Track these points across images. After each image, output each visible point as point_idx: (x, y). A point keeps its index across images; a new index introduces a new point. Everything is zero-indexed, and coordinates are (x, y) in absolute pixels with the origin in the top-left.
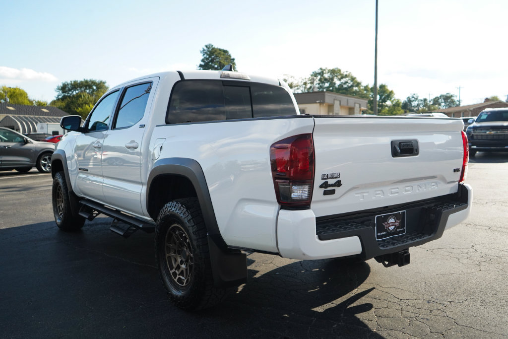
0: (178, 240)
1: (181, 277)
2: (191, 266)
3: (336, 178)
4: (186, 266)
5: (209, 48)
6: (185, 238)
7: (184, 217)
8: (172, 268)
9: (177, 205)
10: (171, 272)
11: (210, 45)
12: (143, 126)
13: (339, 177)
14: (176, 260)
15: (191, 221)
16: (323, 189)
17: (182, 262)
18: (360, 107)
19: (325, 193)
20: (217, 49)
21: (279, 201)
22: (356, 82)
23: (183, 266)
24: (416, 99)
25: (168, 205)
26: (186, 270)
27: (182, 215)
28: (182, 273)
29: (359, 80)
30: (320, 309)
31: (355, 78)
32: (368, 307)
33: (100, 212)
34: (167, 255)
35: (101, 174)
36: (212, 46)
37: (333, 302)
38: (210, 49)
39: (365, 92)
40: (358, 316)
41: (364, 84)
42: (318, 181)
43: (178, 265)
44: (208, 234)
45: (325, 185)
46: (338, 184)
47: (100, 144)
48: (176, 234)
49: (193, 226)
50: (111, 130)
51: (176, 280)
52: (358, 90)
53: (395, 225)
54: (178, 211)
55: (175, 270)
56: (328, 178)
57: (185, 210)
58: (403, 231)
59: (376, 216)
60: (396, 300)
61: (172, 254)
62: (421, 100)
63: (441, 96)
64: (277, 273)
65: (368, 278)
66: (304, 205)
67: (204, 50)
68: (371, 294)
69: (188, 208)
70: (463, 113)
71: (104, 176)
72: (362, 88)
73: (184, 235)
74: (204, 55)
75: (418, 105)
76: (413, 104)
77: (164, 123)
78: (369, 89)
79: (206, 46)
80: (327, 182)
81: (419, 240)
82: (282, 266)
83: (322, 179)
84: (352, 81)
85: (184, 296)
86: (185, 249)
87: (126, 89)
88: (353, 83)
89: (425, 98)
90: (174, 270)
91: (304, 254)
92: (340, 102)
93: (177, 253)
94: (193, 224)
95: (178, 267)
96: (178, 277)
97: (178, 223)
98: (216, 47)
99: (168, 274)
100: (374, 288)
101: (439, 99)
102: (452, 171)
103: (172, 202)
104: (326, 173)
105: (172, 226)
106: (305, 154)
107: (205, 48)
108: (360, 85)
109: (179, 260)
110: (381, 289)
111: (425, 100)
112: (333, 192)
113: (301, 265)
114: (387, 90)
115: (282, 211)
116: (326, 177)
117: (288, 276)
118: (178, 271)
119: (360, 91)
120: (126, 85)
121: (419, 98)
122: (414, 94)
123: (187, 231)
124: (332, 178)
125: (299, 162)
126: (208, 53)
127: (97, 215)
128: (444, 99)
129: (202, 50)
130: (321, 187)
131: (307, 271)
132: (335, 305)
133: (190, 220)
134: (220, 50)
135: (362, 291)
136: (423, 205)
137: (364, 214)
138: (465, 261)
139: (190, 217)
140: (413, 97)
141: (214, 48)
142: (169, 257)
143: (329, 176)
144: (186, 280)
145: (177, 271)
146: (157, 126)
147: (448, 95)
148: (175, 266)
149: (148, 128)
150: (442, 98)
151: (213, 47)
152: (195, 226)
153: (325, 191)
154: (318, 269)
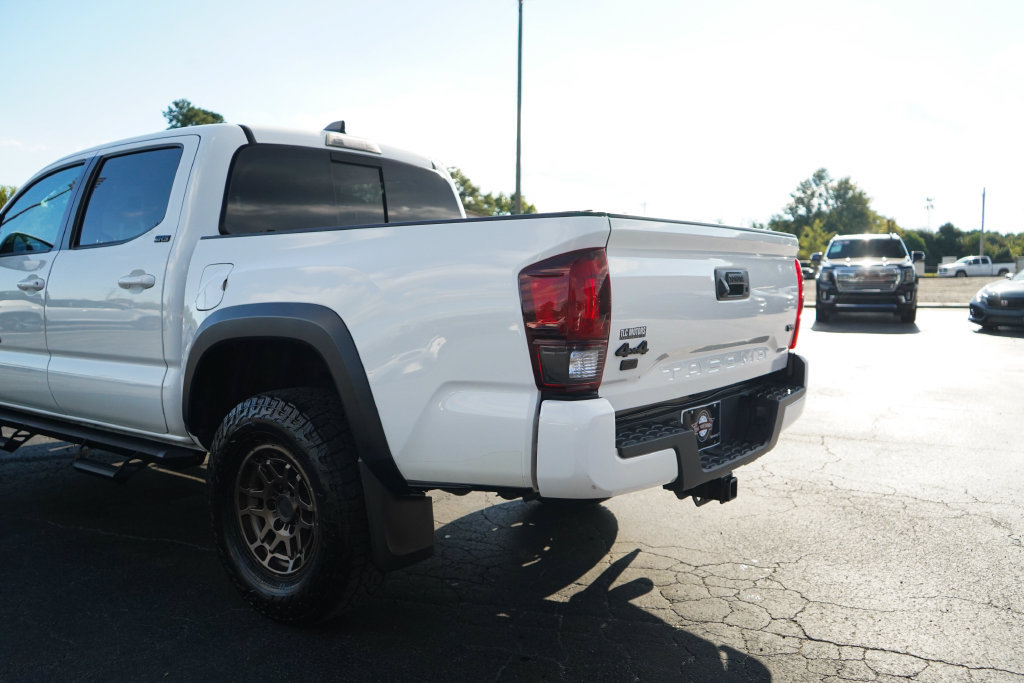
0: (270, 476)
1: (278, 555)
2: (305, 533)
3: (641, 336)
4: (291, 532)
5: (181, 108)
6: (292, 473)
7: (293, 427)
8: (253, 539)
9: (274, 403)
10: (253, 547)
11: (183, 101)
12: (164, 239)
13: (644, 336)
14: (262, 522)
15: (314, 434)
16: (621, 359)
17: (278, 525)
19: (624, 366)
20: (199, 110)
21: (540, 383)
22: (470, 186)
23: (284, 533)
25: (247, 404)
26: (293, 541)
27: (287, 423)
28: (281, 548)
29: (474, 183)
30: (562, 596)
31: (468, 180)
32: (643, 586)
33: (34, 432)
34: (241, 513)
35: (44, 347)
36: (189, 104)
37: (579, 581)
38: (185, 111)
39: (486, 206)
40: (636, 602)
41: (484, 192)
42: (614, 343)
43: (270, 531)
44: (360, 460)
45: (623, 350)
46: (643, 348)
47: (38, 280)
48: (266, 466)
49: (318, 446)
50: (70, 248)
51: (265, 563)
52: (473, 202)
53: (708, 428)
54: (276, 416)
55: (263, 541)
56: (628, 337)
57: (296, 412)
58: (717, 439)
59: (683, 411)
60: (688, 569)
61: (252, 509)
64: (447, 537)
65: (619, 532)
66: (586, 390)
67: (171, 111)
68: (638, 560)
69: (302, 409)
71: (50, 352)
72: (480, 198)
73: (288, 466)
74: (171, 121)
77: (218, 234)
78: (492, 202)
79: (176, 104)
80: (626, 346)
81: (749, 453)
82: (449, 521)
83: (621, 338)
84: (462, 185)
85: (292, 596)
86: (288, 496)
87: (102, 161)
88: (465, 189)
90: (258, 543)
91: (594, 487)
93: (265, 506)
94: (319, 442)
95: (270, 536)
96: (269, 556)
97: (275, 441)
98: (196, 107)
99: (246, 552)
100: (638, 551)
102: (784, 328)
103: (259, 398)
104: (626, 327)
105: (257, 449)
106: (590, 291)
107: (174, 108)
108: (477, 194)
109: (271, 521)
110: (651, 550)
112: (633, 364)
113: (486, 518)
114: (524, 204)
115: (546, 404)
116: (626, 334)
117: (470, 540)
118: (270, 544)
119: (477, 204)
120: (103, 153)
123: (302, 455)
124: (636, 336)
125: (580, 309)
126: (181, 117)
127: (27, 438)
129: (167, 110)
130: (617, 353)
131: (501, 527)
132: (584, 588)
133: (310, 433)
134: (205, 112)
135: (621, 556)
136: (739, 391)
137: (664, 409)
138: (763, 492)
139: (309, 426)
141: (193, 108)
142: (246, 518)
143: (631, 333)
144: (292, 562)
145: (266, 545)
146: (203, 238)
148: (260, 534)
149: (179, 244)
151: (191, 106)
152: (325, 445)
153: (622, 362)
154: (520, 524)
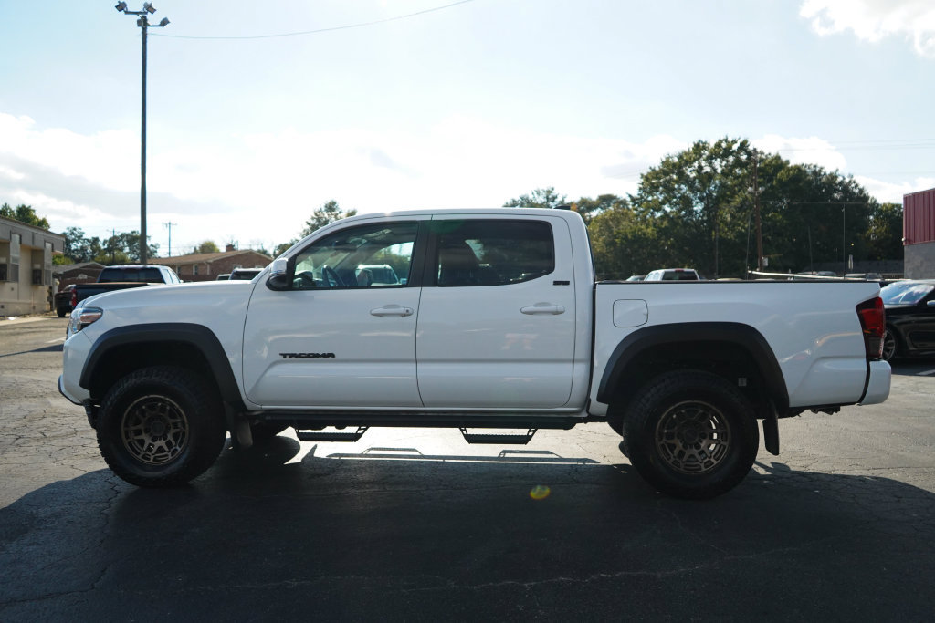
8: (669, 457)
12: (563, 283)
18: (53, 250)
21: (868, 355)
23: (691, 450)
24: (80, 237)
28: (690, 459)
43: (681, 451)
62: (88, 240)
63: (123, 236)
70: (196, 267)
75: (83, 249)
76: (73, 247)
89: (95, 236)
90: (672, 459)
92: (21, 237)
101: (119, 241)
109: (680, 445)
111: (96, 240)
115: (872, 363)
121: (85, 237)
122: (75, 229)
128: (128, 241)
140: (72, 234)
145: (677, 459)
147: (135, 234)
148: (672, 454)
150: (125, 239)
